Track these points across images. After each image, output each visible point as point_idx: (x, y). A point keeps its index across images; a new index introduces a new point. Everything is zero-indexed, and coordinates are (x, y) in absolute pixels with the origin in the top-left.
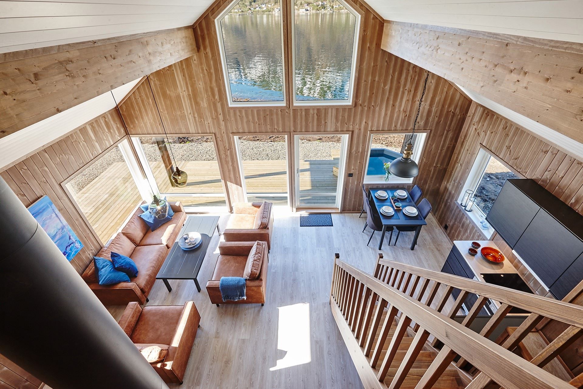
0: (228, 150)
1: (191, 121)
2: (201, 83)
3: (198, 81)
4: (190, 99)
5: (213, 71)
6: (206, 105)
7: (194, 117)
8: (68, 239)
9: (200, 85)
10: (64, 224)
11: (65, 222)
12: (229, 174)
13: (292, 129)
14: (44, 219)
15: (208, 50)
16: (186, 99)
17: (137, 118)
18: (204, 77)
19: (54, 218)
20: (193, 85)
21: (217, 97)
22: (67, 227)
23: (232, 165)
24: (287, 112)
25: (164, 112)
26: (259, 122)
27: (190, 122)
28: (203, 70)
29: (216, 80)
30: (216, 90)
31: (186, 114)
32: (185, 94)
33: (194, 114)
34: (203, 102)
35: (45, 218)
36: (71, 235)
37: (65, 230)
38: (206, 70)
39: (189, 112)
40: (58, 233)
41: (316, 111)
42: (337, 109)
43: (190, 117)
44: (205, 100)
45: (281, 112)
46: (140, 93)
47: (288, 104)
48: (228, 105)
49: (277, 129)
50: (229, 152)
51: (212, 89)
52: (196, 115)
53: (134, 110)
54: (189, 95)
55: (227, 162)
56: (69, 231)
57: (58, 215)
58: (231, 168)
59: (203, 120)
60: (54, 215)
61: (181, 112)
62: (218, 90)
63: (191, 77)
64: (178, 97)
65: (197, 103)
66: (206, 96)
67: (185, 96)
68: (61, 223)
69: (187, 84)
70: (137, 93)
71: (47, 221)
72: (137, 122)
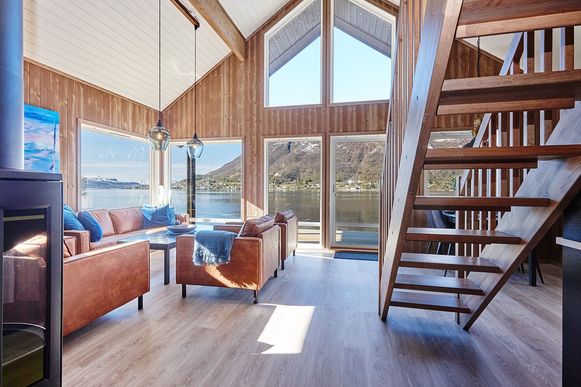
0: (256, 156)
1: (225, 124)
2: (242, 86)
3: (240, 84)
4: (229, 102)
5: (255, 75)
6: (242, 107)
7: (229, 119)
8: (50, 167)
9: (241, 88)
10: (56, 150)
11: (58, 149)
12: (252, 186)
13: (328, 129)
14: (40, 127)
15: (255, 58)
16: (225, 102)
17: (176, 123)
18: (246, 81)
19: (51, 135)
20: (235, 89)
21: (254, 99)
22: (56, 155)
23: (256, 175)
24: (323, 111)
25: (202, 116)
26: (293, 122)
27: (223, 125)
28: (246, 74)
29: (257, 83)
30: (255, 92)
31: (222, 117)
32: (226, 97)
33: (229, 117)
34: (240, 105)
35: (42, 127)
36: (55, 166)
37: (53, 155)
38: (249, 74)
39: (225, 114)
40: (43, 152)
41: (355, 108)
42: (379, 104)
43: (225, 119)
44: (242, 102)
45: (317, 110)
46: (186, 98)
47: (325, 101)
48: (263, 105)
49: (312, 130)
50: (256, 157)
51: (251, 91)
52: (231, 118)
53: (176, 115)
54: (229, 98)
55: (252, 172)
56: (55, 160)
57: (56, 137)
58: (255, 179)
59: (236, 123)
60: (52, 133)
61: (217, 114)
62: (256, 92)
63: (235, 81)
64: (219, 100)
65: (234, 105)
66: (244, 98)
67: (225, 99)
68: (54, 146)
69: (229, 88)
70: (184, 99)
71: (42, 132)
72: (175, 126)
